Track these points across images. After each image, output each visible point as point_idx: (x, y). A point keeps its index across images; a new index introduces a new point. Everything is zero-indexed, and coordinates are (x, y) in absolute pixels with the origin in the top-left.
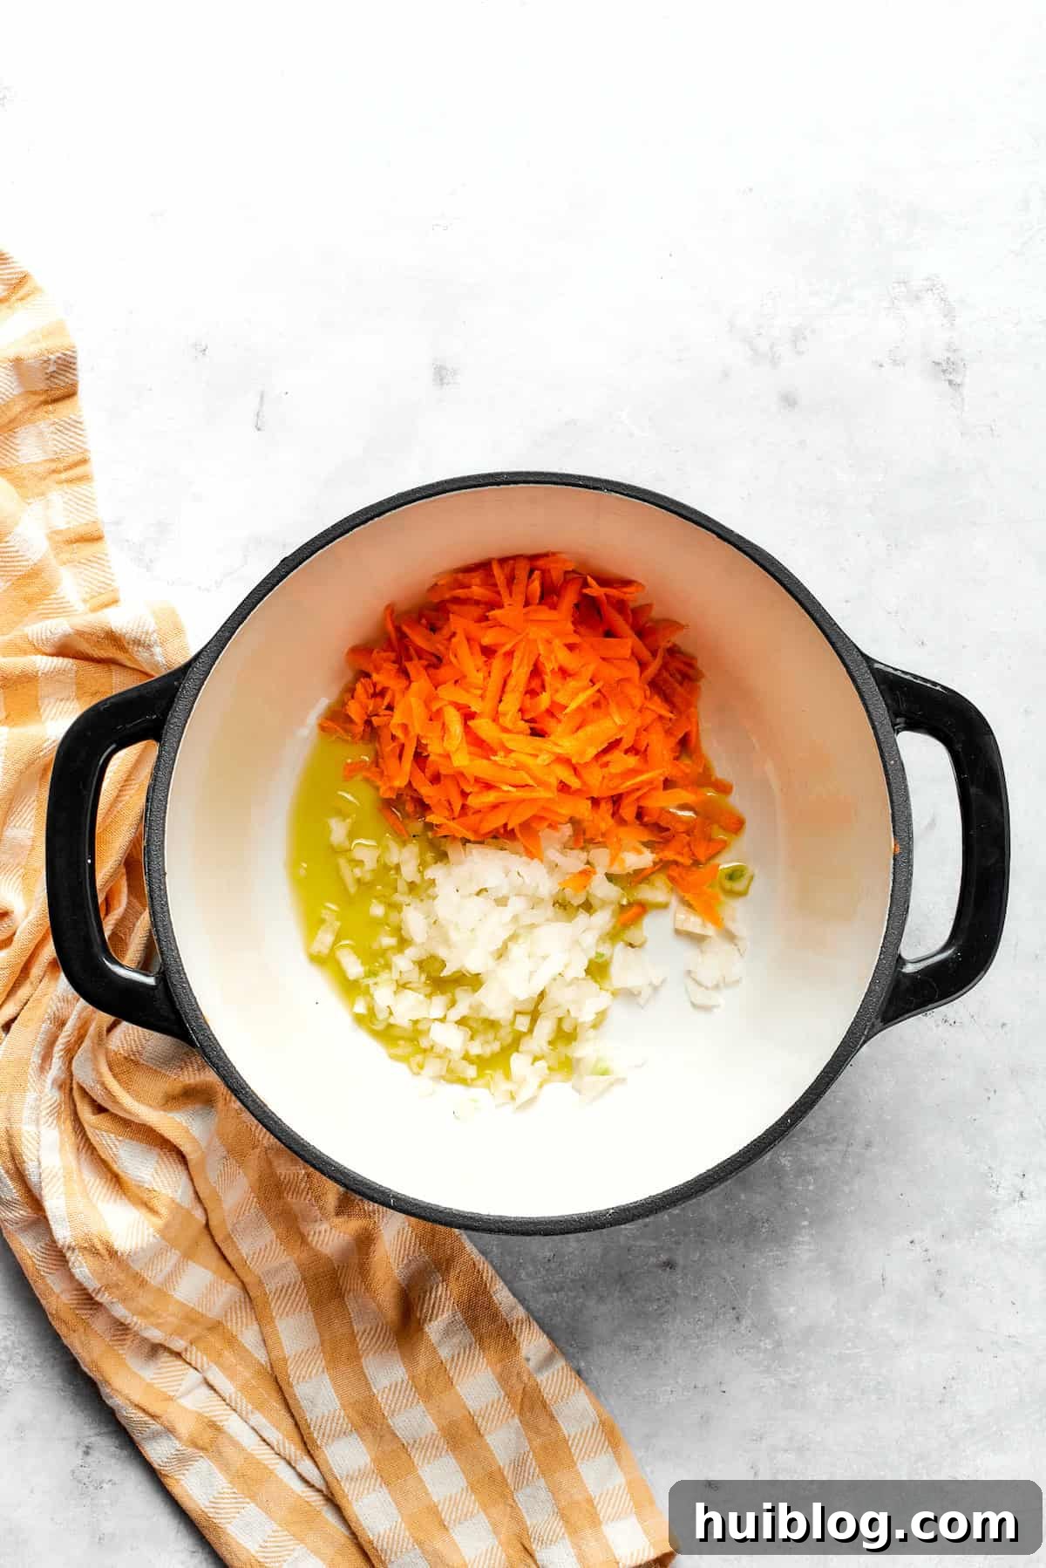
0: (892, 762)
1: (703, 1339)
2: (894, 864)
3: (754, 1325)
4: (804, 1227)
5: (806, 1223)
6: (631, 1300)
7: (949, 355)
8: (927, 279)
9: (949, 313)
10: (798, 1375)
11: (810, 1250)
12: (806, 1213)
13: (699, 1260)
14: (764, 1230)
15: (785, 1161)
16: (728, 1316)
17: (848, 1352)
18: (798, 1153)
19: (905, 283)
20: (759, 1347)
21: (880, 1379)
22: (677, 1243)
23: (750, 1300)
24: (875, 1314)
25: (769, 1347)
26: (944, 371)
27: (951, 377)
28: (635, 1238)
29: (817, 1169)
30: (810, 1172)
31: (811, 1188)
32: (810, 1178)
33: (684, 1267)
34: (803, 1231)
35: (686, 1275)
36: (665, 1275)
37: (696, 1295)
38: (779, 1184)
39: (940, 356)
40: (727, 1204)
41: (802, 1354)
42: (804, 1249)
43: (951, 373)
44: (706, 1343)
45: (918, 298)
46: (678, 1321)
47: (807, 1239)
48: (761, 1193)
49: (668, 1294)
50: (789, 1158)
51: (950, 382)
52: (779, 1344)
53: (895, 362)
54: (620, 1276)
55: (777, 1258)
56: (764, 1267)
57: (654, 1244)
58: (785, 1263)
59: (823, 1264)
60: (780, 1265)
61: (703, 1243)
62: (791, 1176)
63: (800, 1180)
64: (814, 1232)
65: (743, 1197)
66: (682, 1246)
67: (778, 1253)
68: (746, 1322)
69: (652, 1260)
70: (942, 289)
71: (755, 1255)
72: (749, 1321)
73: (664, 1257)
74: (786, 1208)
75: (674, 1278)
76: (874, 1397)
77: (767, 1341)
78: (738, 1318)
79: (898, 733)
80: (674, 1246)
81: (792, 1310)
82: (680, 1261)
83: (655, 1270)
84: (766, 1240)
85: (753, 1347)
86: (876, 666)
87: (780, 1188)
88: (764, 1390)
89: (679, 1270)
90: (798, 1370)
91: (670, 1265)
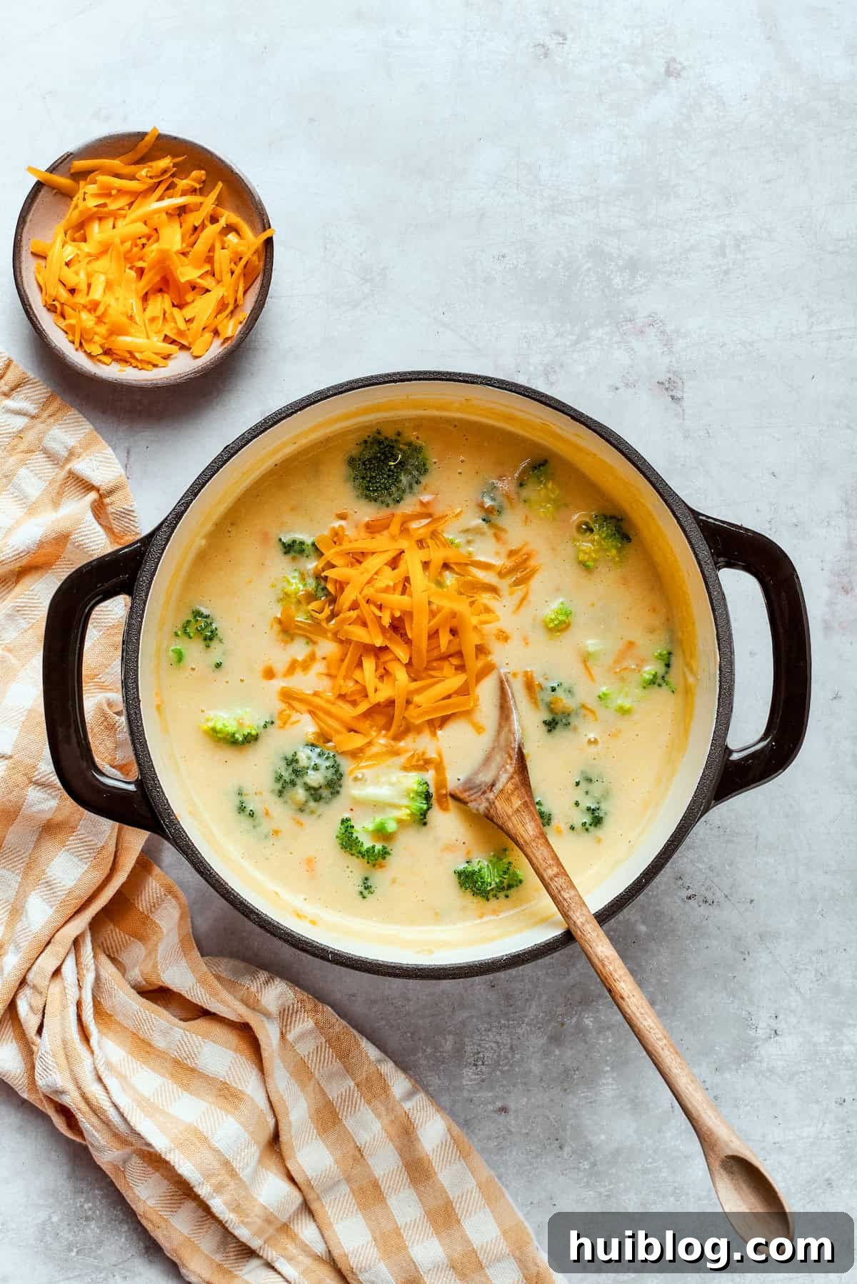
0: (715, 593)
1: (535, 1165)
2: (720, 674)
3: (574, 1152)
4: (607, 1071)
5: (608, 1069)
6: (475, 1140)
7: (669, 375)
8: (650, 316)
9: (668, 343)
10: (612, 1187)
11: (612, 1089)
12: (607, 1061)
13: (527, 1103)
14: (575, 1077)
15: (588, 1022)
16: (553, 1146)
17: (649, 1166)
18: (598, 1014)
19: (630, 321)
20: (578, 1169)
21: (676, 1185)
22: (509, 1092)
23: (568, 1133)
24: (669, 1134)
25: (587, 1167)
26: (667, 389)
27: (673, 393)
28: (475, 1092)
29: (613, 1025)
30: (609, 1028)
31: (610, 1040)
32: (608, 1033)
33: (516, 1111)
34: (607, 1075)
35: (517, 1116)
36: (502, 1118)
37: (527, 1131)
38: (585, 1040)
39: (663, 378)
40: (546, 1058)
41: (614, 1171)
42: (608, 1088)
43: (672, 390)
44: (537, 1168)
45: (642, 332)
46: (514, 1153)
47: (610, 1081)
48: (571, 1048)
49: (505, 1132)
50: (592, 1019)
51: (673, 397)
52: (594, 1164)
53: (627, 385)
54: (466, 1121)
55: (586, 1098)
56: (578, 1105)
57: (490, 1094)
58: (595, 1101)
59: (624, 1099)
60: (591, 1102)
61: (528, 1090)
62: (594, 1033)
63: (601, 1036)
64: (615, 1075)
65: (557, 1052)
66: (512, 1095)
67: (589, 1094)
68: (567, 1149)
69: (490, 1107)
70: (661, 324)
71: (570, 1097)
72: (570, 1148)
73: (499, 1104)
74: (591, 1059)
75: (508, 1119)
76: (672, 1199)
77: (586, 1163)
78: (561, 1147)
79: (719, 570)
80: (506, 1095)
81: (603, 1137)
82: (512, 1106)
83: (493, 1115)
84: (576, 1085)
85: (574, 1168)
86: (701, 517)
87: (586, 1043)
88: (586, 1201)
89: (511, 1113)
90: (611, 1183)
91: (504, 1110)
